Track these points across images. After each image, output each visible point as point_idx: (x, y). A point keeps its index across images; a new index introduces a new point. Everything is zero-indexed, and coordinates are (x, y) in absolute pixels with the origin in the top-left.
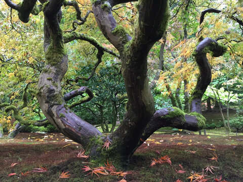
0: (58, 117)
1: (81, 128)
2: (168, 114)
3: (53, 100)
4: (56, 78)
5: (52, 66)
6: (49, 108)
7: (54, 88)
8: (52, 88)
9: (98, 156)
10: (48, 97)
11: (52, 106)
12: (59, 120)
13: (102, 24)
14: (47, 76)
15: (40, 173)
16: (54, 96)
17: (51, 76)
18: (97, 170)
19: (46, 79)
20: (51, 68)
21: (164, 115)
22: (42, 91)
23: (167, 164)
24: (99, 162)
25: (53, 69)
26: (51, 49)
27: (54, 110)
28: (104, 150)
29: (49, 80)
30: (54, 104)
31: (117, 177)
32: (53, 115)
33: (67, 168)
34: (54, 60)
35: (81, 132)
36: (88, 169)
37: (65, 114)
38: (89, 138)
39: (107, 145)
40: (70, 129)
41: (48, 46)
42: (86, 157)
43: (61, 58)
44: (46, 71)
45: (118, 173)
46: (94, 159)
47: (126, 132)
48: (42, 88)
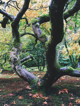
0: (18, 71)
1: (28, 75)
2: (66, 70)
3: (16, 63)
4: (17, 53)
5: (15, 48)
6: (14, 66)
7: (16, 58)
8: (15, 58)
9: (35, 88)
10: (14, 62)
11: (15, 66)
12: (19, 72)
13: (36, 33)
14: (13, 52)
15: (11, 96)
16: (16, 61)
17: (15, 52)
18: (35, 96)
19: (13, 54)
20: (15, 49)
21: (65, 71)
22: (11, 59)
23: (66, 93)
24: (36, 91)
25: (16, 49)
26: (15, 40)
27: (16, 67)
28: (38, 86)
29: (14, 54)
30: (16, 65)
31: (43, 100)
32: (16, 70)
33: (22, 94)
34: (16, 46)
35: (28, 77)
36: (31, 95)
37: (21, 69)
38: (31, 80)
39: (39, 83)
40: (23, 76)
41: (14, 39)
42: (30, 89)
43: (19, 44)
44: (13, 50)
45: (44, 97)
46: (34, 90)
47: (47, 79)
48: (11, 58)
